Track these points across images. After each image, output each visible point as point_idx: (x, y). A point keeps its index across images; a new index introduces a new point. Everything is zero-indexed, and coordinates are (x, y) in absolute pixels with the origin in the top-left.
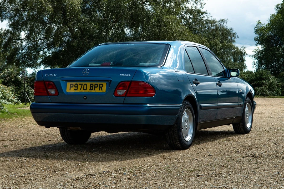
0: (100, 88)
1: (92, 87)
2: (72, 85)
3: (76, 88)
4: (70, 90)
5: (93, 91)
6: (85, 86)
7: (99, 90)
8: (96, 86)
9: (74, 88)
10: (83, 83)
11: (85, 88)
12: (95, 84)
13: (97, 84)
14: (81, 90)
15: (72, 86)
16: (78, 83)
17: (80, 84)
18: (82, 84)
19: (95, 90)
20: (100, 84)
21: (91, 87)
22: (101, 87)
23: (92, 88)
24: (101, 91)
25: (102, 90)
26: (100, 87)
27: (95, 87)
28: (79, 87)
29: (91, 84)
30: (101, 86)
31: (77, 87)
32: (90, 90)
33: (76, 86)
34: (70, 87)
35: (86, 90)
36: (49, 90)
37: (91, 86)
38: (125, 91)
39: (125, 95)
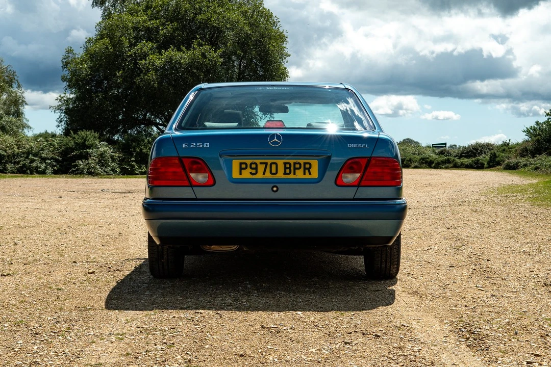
0: (307, 171)
1: (288, 168)
2: (245, 165)
3: (254, 171)
4: (241, 174)
5: (292, 176)
6: (274, 166)
7: (305, 174)
8: (297, 166)
9: (249, 170)
10: (269, 162)
11: (274, 171)
12: (295, 164)
13: (300, 164)
14: (264, 174)
15: (243, 166)
16: (258, 161)
17: (261, 163)
18: (266, 164)
19: (294, 174)
20: (305, 164)
21: (286, 168)
22: (309, 169)
23: (288, 171)
24: (307, 176)
25: (310, 174)
26: (305, 169)
27: (295, 169)
28: (261, 168)
29: (285, 164)
30: (307, 166)
31: (256, 169)
32: (285, 173)
33: (254, 166)
34: (241, 169)
35: (276, 173)
36: (192, 175)
37: (285, 166)
38: (358, 175)
39: (358, 184)
